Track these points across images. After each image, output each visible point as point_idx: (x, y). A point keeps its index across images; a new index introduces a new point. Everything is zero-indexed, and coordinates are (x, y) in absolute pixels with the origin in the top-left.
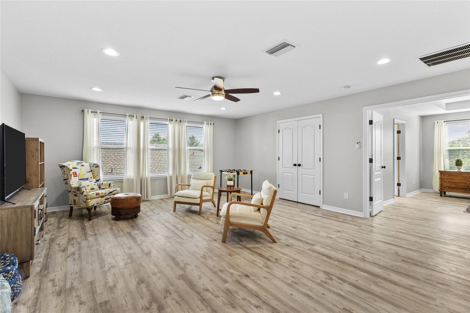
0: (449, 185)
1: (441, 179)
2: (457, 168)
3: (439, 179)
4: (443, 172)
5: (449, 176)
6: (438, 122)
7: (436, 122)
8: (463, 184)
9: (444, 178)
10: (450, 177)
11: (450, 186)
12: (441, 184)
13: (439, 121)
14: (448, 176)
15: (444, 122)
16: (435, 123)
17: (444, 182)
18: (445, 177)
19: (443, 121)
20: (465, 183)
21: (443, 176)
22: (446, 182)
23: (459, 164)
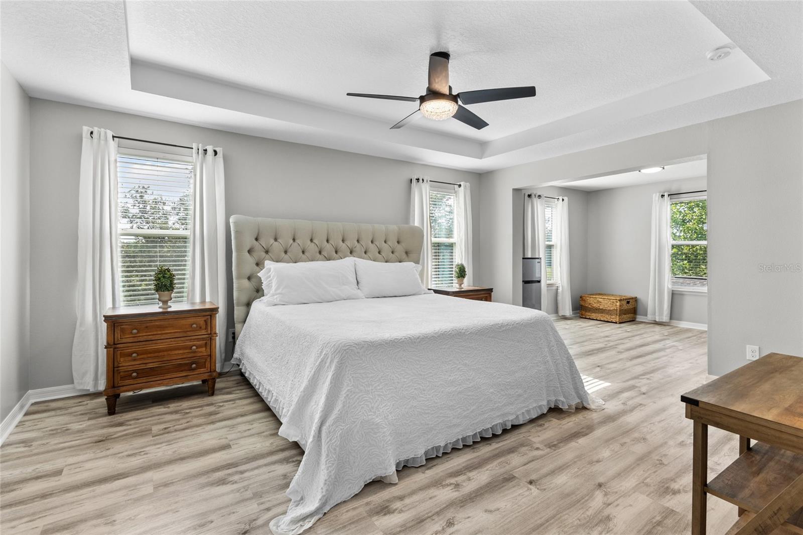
0: (137, 365)
1: (112, 346)
2: (159, 300)
3: (106, 347)
4: (121, 320)
5: (138, 332)
6: (92, 133)
7: (86, 130)
8: (181, 352)
9: (124, 341)
10: (143, 336)
11: (143, 367)
12: (111, 366)
13: (95, 130)
14: (135, 331)
15: (113, 137)
16: (84, 135)
17: (123, 355)
18: (128, 338)
19: (110, 134)
20: (185, 348)
21: (118, 335)
22: (130, 355)
23: (165, 285)
